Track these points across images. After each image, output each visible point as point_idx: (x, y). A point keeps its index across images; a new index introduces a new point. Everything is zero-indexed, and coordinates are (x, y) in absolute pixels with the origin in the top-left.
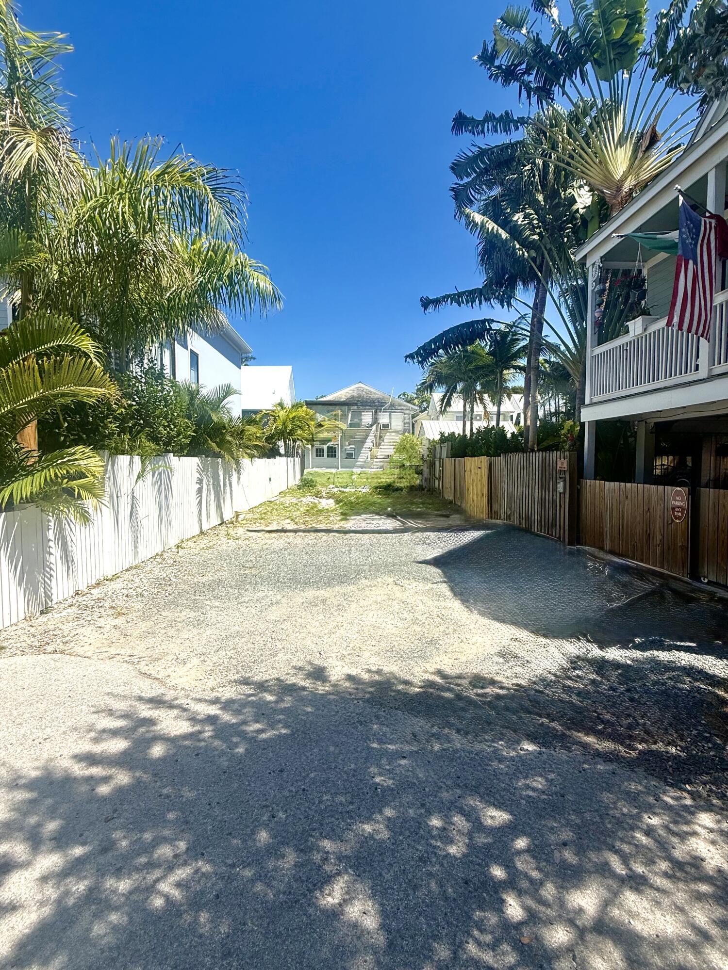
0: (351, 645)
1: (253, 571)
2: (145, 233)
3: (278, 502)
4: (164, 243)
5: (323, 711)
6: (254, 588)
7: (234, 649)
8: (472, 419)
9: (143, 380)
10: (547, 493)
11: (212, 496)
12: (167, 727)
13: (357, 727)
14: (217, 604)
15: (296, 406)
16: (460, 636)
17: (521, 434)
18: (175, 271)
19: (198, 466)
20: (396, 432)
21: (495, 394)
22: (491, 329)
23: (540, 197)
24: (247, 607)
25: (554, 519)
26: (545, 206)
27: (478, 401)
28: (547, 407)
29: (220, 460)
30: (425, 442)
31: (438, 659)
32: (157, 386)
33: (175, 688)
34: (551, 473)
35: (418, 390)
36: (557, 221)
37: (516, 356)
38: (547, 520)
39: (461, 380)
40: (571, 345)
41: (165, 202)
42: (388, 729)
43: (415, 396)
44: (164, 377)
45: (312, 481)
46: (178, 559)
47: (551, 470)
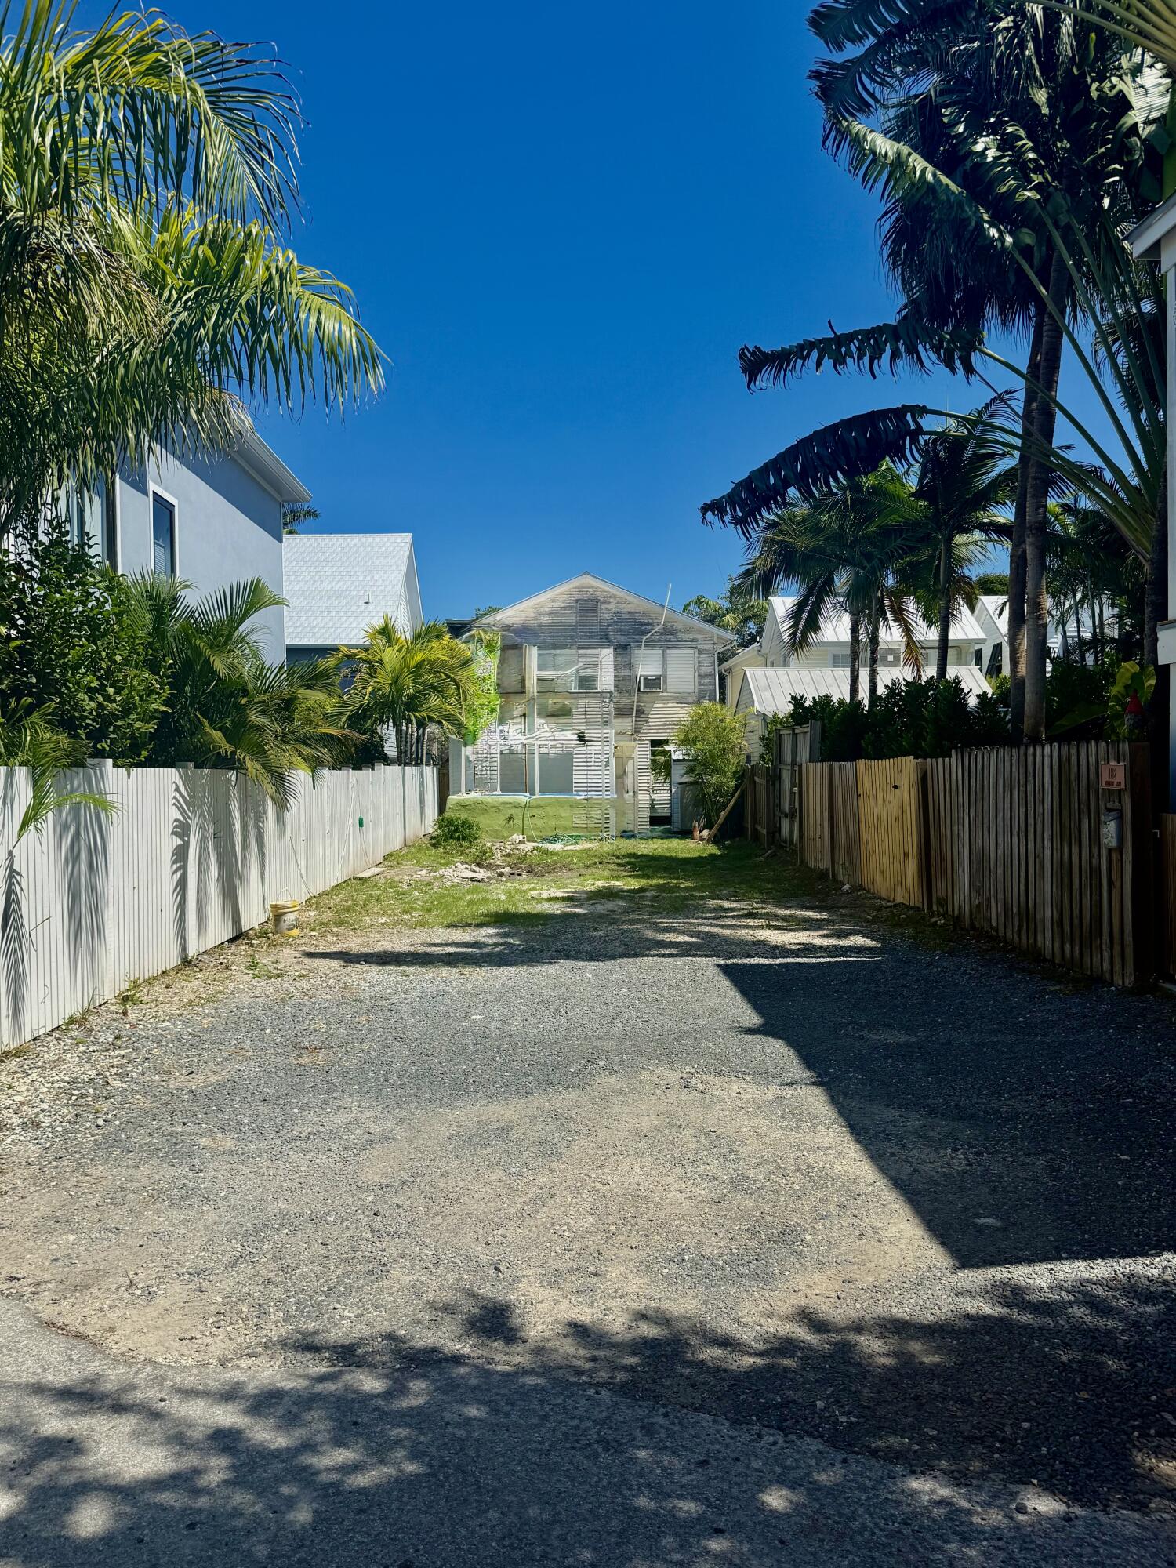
0: (576, 1247)
1: (323, 1059)
2: (44, 207)
3: (381, 880)
4: (92, 231)
5: (507, 1415)
6: (324, 1102)
7: (275, 1259)
8: (874, 661)
9: (36, 574)
10: (1075, 850)
11: (214, 870)
12: (113, 1455)
13: (596, 1456)
14: (229, 1144)
15: (425, 635)
16: (855, 1221)
17: (1003, 696)
18: (120, 300)
19: (177, 790)
20: (681, 698)
21: (934, 597)
22: (919, 430)
23: (1041, 96)
24: (308, 1151)
25: (1097, 918)
26: (1052, 117)
27: (890, 616)
28: (1071, 628)
29: (232, 775)
30: (756, 724)
31: (800, 1282)
32: (72, 587)
33: (127, 1358)
34: (1084, 797)
35: (734, 591)
36: (1082, 155)
37: (987, 497)
38: (1076, 921)
39: (846, 562)
40: (1128, 469)
41: (92, 128)
42: (676, 1461)
43: (727, 605)
44: (89, 565)
45: (467, 825)
46: (127, 1030)
47: (1083, 791)
